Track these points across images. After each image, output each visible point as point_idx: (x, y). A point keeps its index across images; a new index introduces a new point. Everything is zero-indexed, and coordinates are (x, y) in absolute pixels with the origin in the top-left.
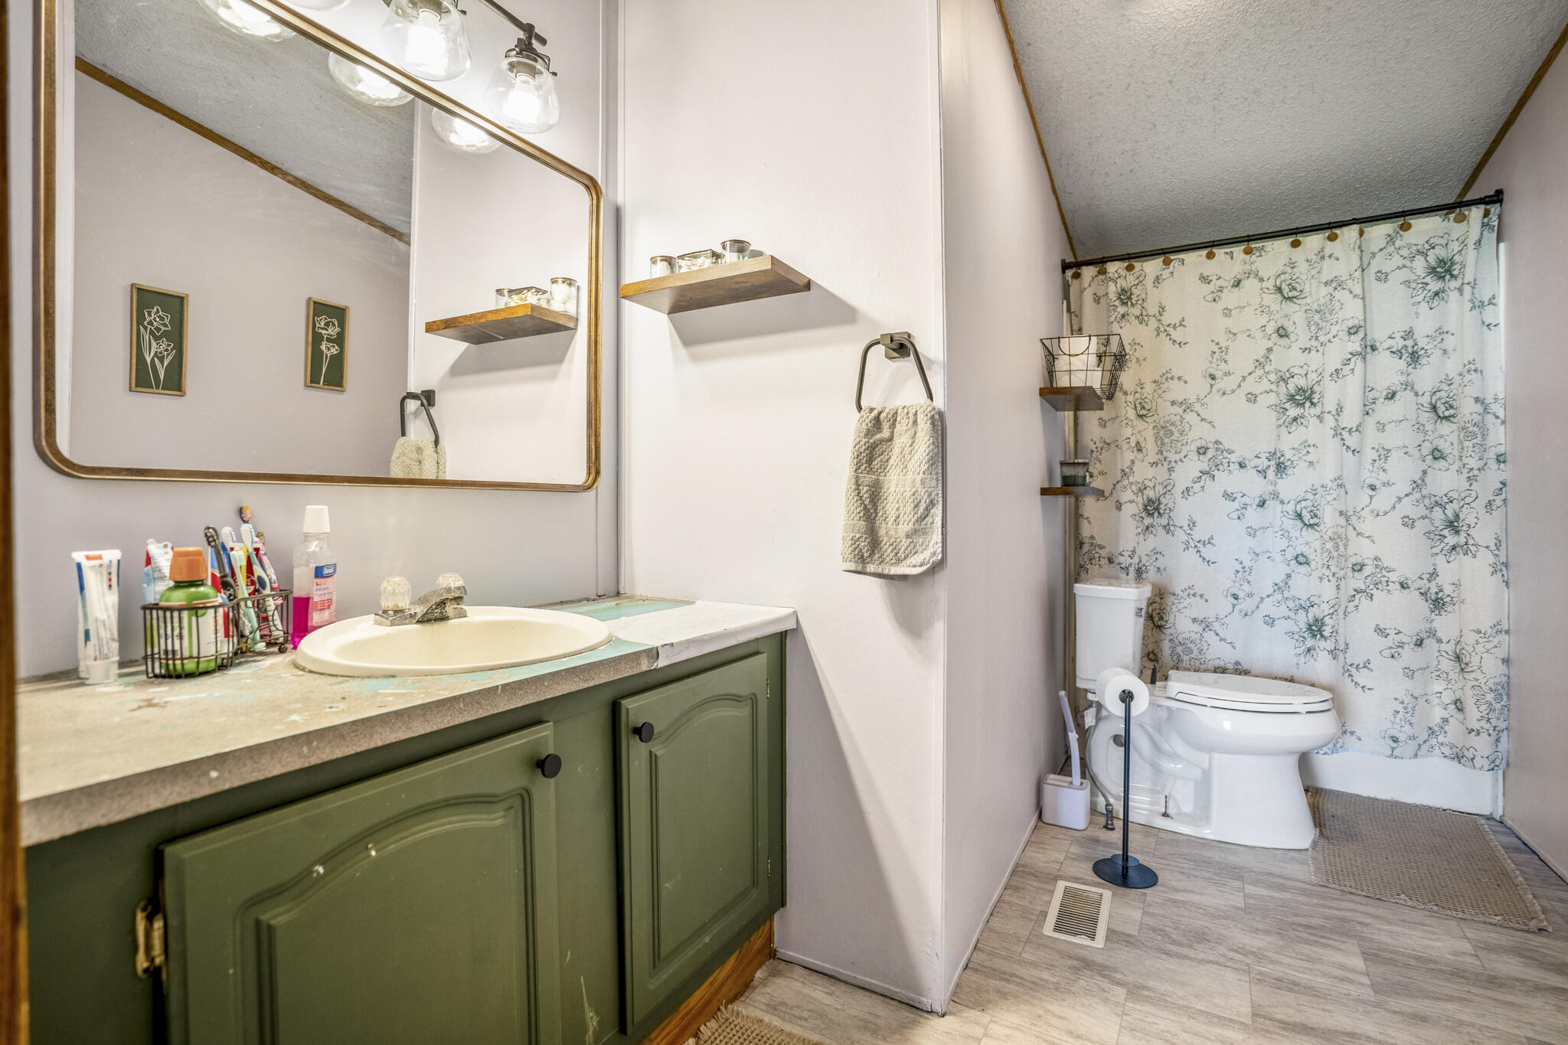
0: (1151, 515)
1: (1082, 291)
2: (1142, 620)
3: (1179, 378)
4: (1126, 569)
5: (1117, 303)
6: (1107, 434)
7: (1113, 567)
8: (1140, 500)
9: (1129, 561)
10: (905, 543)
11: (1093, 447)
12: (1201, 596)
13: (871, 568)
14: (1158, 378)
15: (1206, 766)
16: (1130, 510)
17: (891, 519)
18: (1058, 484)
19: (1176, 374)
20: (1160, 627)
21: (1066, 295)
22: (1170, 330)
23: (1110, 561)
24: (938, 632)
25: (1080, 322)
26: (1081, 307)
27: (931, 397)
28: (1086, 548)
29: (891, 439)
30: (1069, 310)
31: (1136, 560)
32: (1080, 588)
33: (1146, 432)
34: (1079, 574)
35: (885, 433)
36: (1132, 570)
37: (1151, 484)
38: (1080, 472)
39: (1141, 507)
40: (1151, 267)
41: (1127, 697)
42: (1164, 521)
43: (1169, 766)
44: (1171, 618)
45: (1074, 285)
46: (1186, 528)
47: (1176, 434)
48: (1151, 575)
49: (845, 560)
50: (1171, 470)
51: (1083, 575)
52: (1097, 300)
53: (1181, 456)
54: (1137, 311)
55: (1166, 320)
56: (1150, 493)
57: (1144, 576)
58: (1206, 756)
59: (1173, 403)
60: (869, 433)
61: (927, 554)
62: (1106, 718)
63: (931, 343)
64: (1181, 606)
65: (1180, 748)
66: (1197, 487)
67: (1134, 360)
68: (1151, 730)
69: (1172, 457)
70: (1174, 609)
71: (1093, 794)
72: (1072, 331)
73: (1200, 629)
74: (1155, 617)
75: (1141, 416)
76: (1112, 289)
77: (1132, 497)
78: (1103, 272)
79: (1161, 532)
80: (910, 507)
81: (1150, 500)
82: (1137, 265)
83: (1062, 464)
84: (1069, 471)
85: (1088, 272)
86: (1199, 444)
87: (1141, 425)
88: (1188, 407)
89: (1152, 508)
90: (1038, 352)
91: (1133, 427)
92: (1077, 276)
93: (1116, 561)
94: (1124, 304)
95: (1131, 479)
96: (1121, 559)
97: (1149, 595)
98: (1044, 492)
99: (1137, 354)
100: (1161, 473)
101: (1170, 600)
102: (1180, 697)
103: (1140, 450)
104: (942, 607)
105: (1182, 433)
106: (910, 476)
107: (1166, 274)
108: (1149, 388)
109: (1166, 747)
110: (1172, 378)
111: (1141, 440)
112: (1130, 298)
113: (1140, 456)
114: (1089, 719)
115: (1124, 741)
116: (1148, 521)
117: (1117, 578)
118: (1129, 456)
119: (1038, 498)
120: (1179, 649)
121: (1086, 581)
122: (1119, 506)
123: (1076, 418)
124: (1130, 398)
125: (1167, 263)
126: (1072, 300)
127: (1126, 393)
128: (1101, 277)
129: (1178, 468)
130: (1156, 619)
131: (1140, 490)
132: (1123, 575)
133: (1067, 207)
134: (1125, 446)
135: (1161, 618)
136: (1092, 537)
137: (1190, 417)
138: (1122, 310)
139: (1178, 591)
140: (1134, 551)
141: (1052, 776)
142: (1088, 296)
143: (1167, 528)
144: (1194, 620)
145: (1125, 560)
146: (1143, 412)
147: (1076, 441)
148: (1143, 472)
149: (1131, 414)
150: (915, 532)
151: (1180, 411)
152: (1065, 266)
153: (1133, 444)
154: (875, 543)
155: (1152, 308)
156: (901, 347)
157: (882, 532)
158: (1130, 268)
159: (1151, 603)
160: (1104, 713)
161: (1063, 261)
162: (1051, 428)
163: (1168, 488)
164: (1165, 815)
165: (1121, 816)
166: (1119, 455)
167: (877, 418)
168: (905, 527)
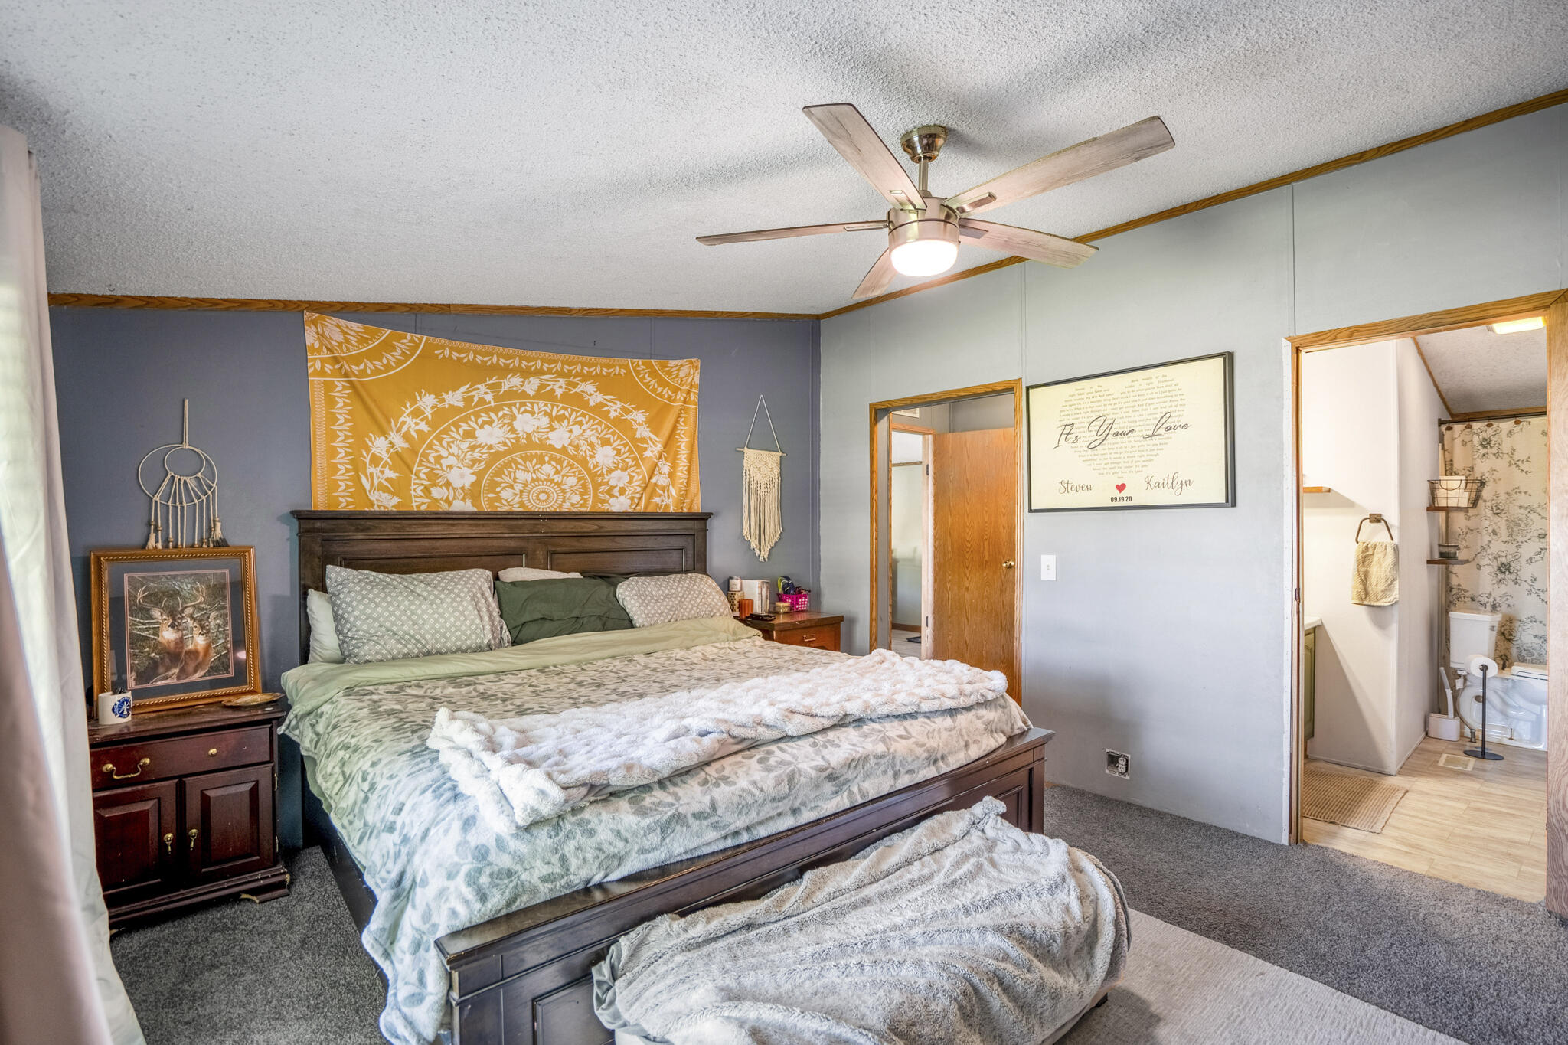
0: (1503, 572)
1: (1453, 439)
2: (1495, 633)
3: (1525, 493)
4: (1485, 605)
5: (1480, 447)
6: (1471, 524)
7: (1475, 602)
8: (1495, 564)
9: (1487, 600)
10: (1380, 594)
11: (1460, 531)
12: (1541, 622)
13: (1365, 603)
14: (1509, 491)
15: (1539, 713)
16: (1486, 570)
17: (1374, 585)
18: (1436, 557)
19: (1523, 489)
20: (1509, 640)
21: (1441, 440)
22: (1519, 463)
23: (1473, 599)
24: (1394, 628)
25: (1452, 456)
26: (1452, 447)
27: (1392, 539)
28: (1454, 591)
29: (1373, 554)
30: (1443, 448)
31: (1492, 599)
32: (1452, 614)
33: (1501, 523)
34: (1449, 606)
35: (1370, 552)
36: (1488, 606)
37: (1504, 554)
38: (1452, 550)
39: (1496, 568)
40: (1506, 425)
41: (1484, 668)
42: (1513, 577)
43: (1512, 712)
44: (1517, 635)
45: (1447, 435)
46: (1529, 581)
47: (1523, 526)
48: (1504, 609)
49: (1353, 599)
50: (1518, 547)
51: (1452, 607)
52: (1465, 444)
53: (1526, 539)
54: (1494, 450)
55: (1516, 457)
56: (1503, 560)
57: (1498, 609)
58: (1539, 707)
59: (1521, 507)
60: (1363, 552)
61: (1392, 598)
62: (1469, 686)
63: (1392, 516)
64: (1525, 628)
65: (1521, 702)
66: (1538, 558)
67: (1492, 480)
68: (1502, 694)
69: (1520, 539)
70: (1520, 629)
71: (1462, 728)
72: (1446, 471)
73: (1540, 642)
74: (1506, 633)
75: (1497, 514)
76: (1476, 440)
77: (1489, 562)
78: (1469, 427)
79: (1511, 583)
80: (1383, 581)
81: (1503, 564)
82: (1495, 424)
83: (1439, 545)
84: (1444, 550)
85: (1458, 428)
86: (1540, 532)
87: (1496, 519)
88: (1532, 510)
89: (1504, 568)
90: (1426, 487)
91: (1490, 521)
92: (1449, 429)
93: (1477, 599)
94: (1485, 447)
95: (1488, 552)
96: (1480, 599)
97: (1499, 619)
98: (1429, 562)
99: (1494, 477)
100: (1512, 548)
101: (1517, 624)
102: (1520, 674)
103: (1495, 534)
104: (1396, 617)
105: (1527, 525)
106: (1383, 569)
107: (1517, 429)
108: (1503, 497)
109: (1510, 702)
110: (1520, 492)
111: (1496, 528)
112: (1489, 444)
113: (1496, 537)
114: (1459, 684)
115: (1482, 699)
116: (1501, 576)
117: (1478, 610)
118: (1487, 538)
119: (1425, 565)
120: (1524, 653)
121: (1455, 611)
122: (1479, 567)
123: (1447, 518)
124: (1489, 504)
125: (1517, 423)
126: (1445, 443)
127: (1485, 501)
128: (1469, 430)
129: (1524, 546)
130: (1507, 635)
131: (1495, 558)
132: (1482, 608)
133: (1443, 387)
134: (1484, 532)
135: (1511, 635)
136: (1459, 585)
137: (1532, 516)
138: (1483, 451)
139: (1523, 618)
140: (1490, 594)
141: (1433, 715)
142: (1458, 442)
143: (1515, 581)
144: (1535, 636)
145: (1484, 600)
146: (1498, 511)
147: (1447, 527)
148: (1497, 547)
149: (1489, 513)
150: (1386, 590)
151: (1526, 512)
152: (1441, 423)
153: (1490, 530)
154: (1367, 593)
155: (1506, 448)
156: (1376, 519)
157: (1370, 589)
158: (1489, 425)
159: (1502, 626)
160: (1468, 683)
161: (1439, 420)
162: (1432, 522)
163: (1516, 557)
164: (1511, 739)
165: (1481, 738)
166: (1479, 537)
167: (1367, 547)
168: (1381, 588)
